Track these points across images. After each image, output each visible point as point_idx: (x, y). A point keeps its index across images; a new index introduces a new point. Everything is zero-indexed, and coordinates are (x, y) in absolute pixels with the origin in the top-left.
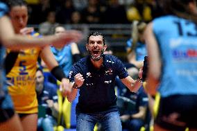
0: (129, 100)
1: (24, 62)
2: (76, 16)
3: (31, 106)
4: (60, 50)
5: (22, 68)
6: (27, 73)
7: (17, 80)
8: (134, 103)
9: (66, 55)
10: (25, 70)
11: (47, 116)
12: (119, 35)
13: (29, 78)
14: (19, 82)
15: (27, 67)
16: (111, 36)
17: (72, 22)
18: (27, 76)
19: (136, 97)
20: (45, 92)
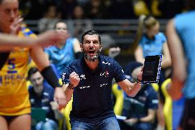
0: (136, 102)
1: (14, 60)
2: (78, 11)
3: (21, 106)
4: (61, 48)
5: (11, 66)
6: (16, 72)
7: (6, 78)
8: (143, 105)
9: (68, 53)
10: (14, 68)
11: (47, 119)
12: (125, 31)
13: (18, 77)
14: (7, 81)
15: (16, 65)
16: (117, 32)
17: (74, 18)
18: (16, 74)
19: (144, 99)
20: (46, 94)
